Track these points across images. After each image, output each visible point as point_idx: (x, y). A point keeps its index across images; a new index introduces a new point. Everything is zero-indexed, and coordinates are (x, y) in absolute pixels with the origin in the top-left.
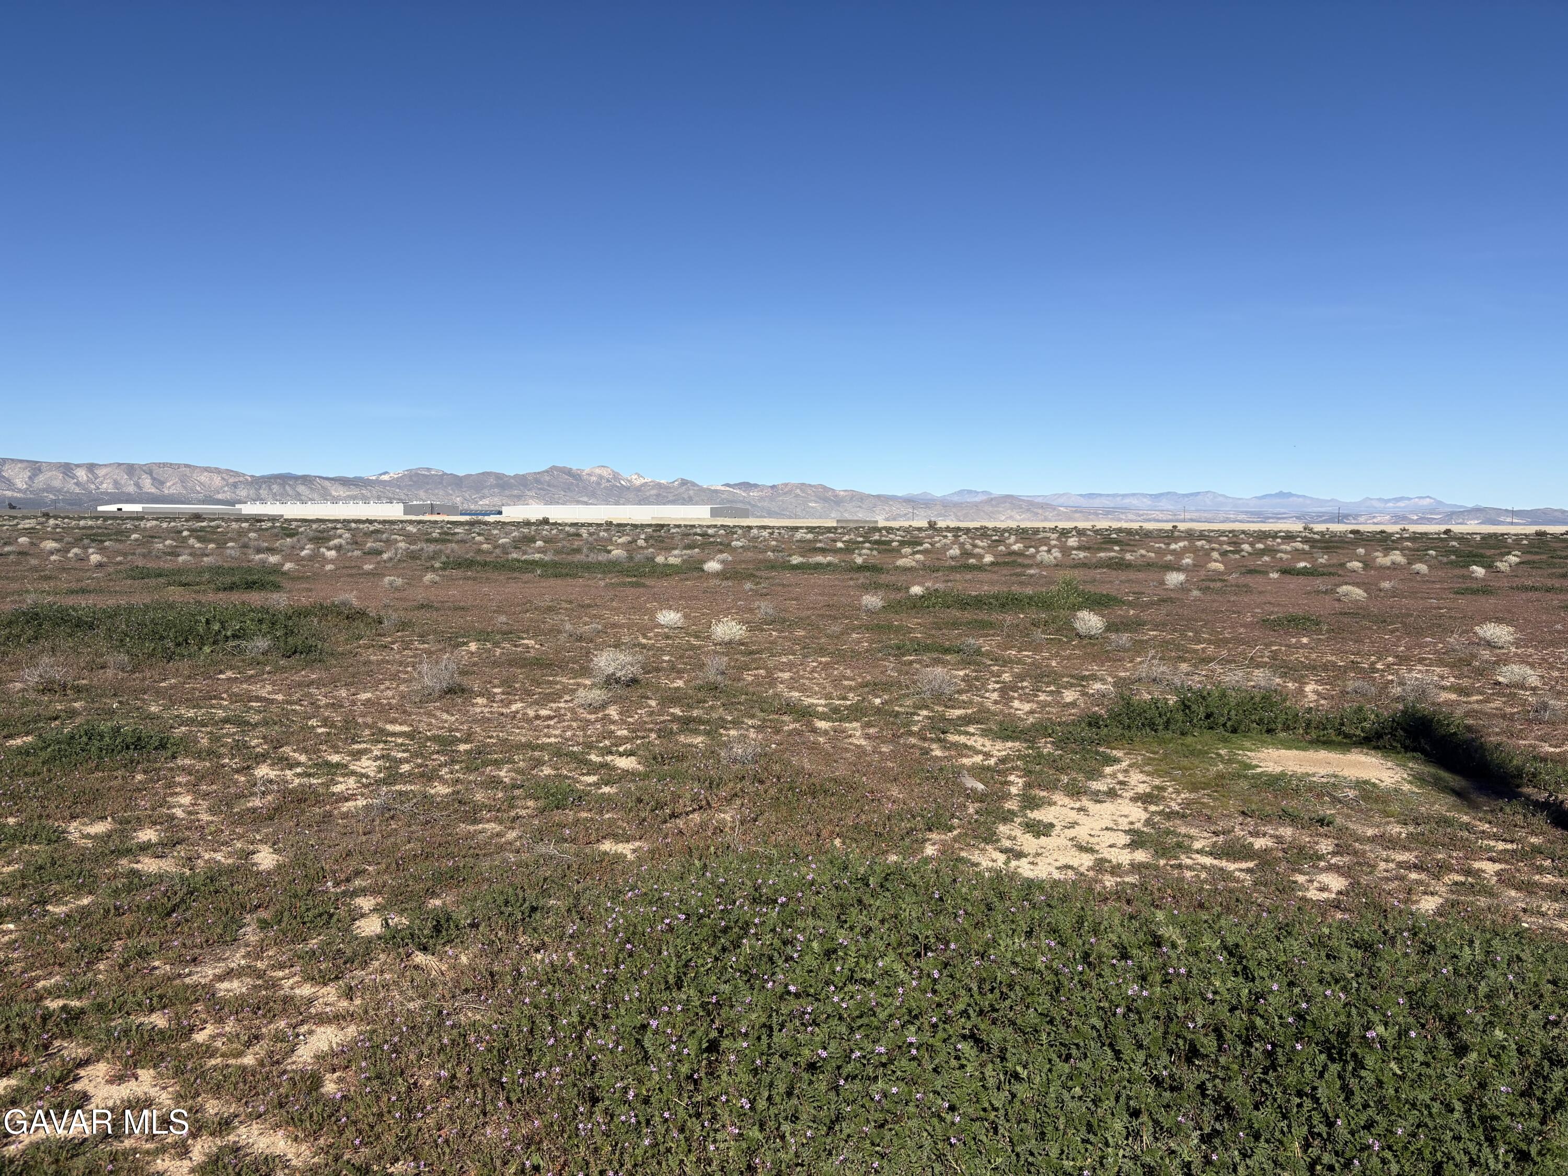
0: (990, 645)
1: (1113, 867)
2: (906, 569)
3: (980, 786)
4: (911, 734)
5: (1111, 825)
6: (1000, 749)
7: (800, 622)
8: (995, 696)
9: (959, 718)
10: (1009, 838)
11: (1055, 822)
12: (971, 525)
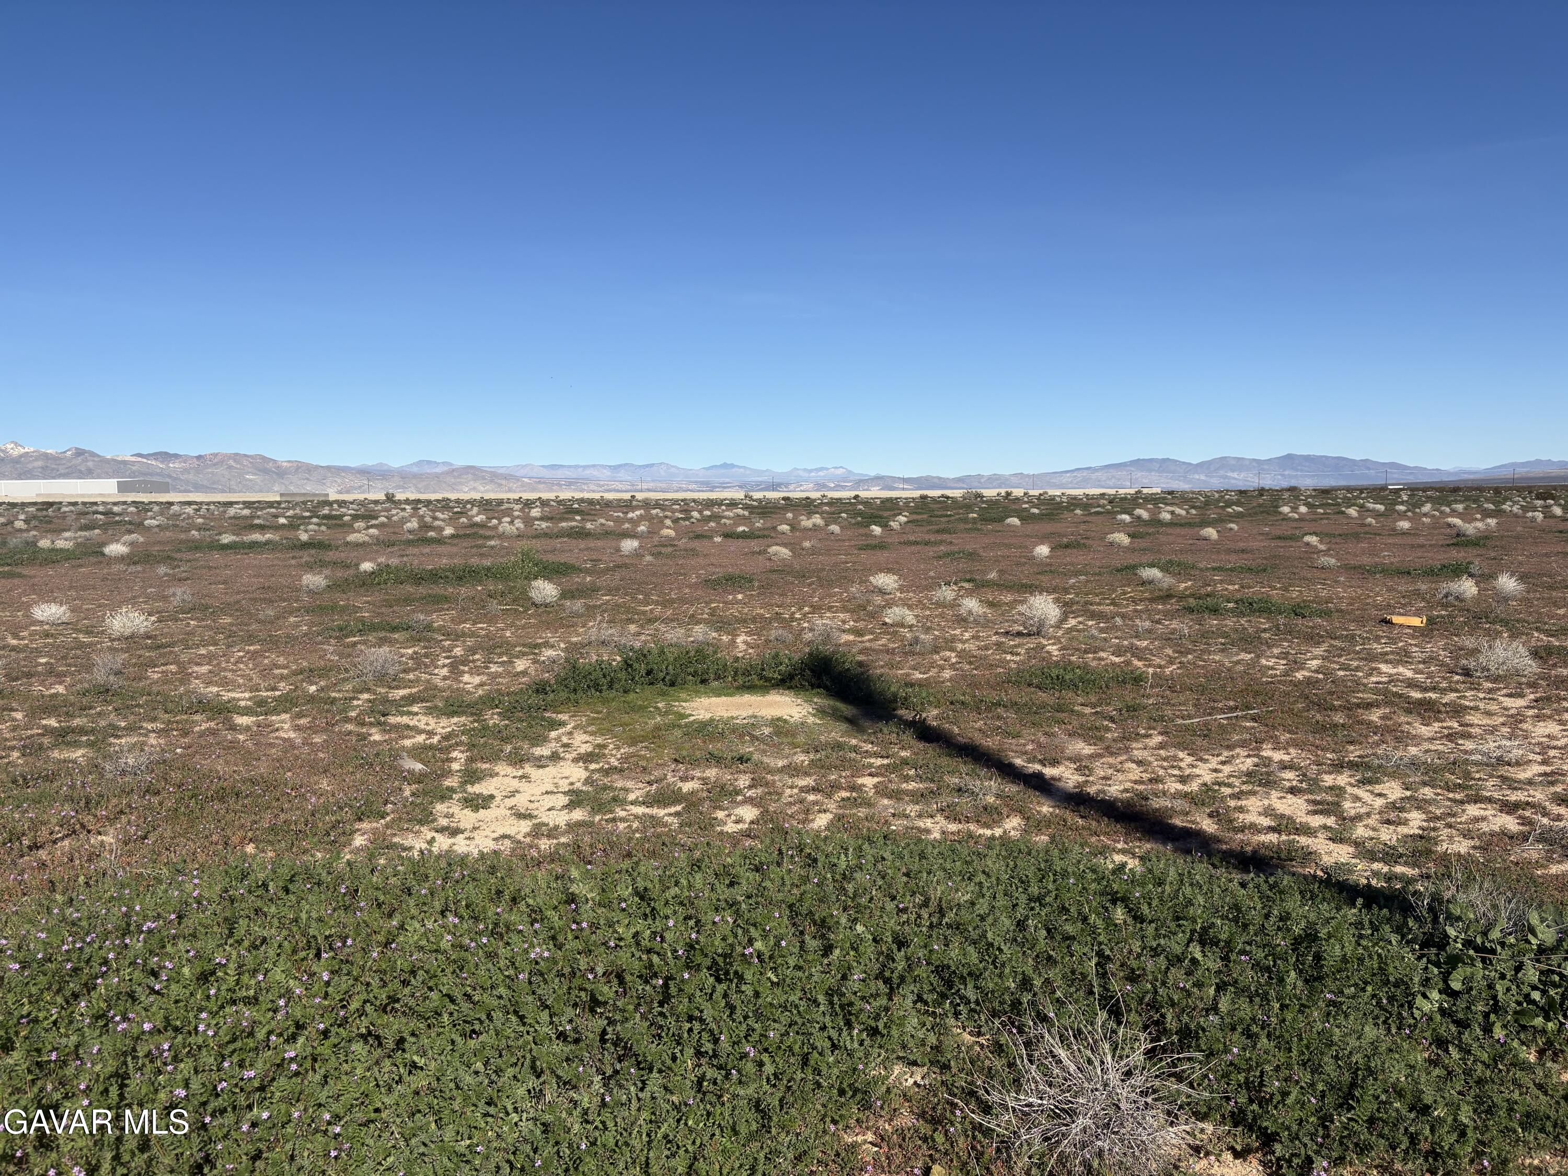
0: (443, 620)
1: (550, 830)
2: (358, 545)
3: (419, 766)
4: (348, 720)
5: (550, 788)
6: (444, 726)
8: (445, 672)
9: (403, 698)
10: (447, 816)
11: (495, 793)
12: (433, 497)
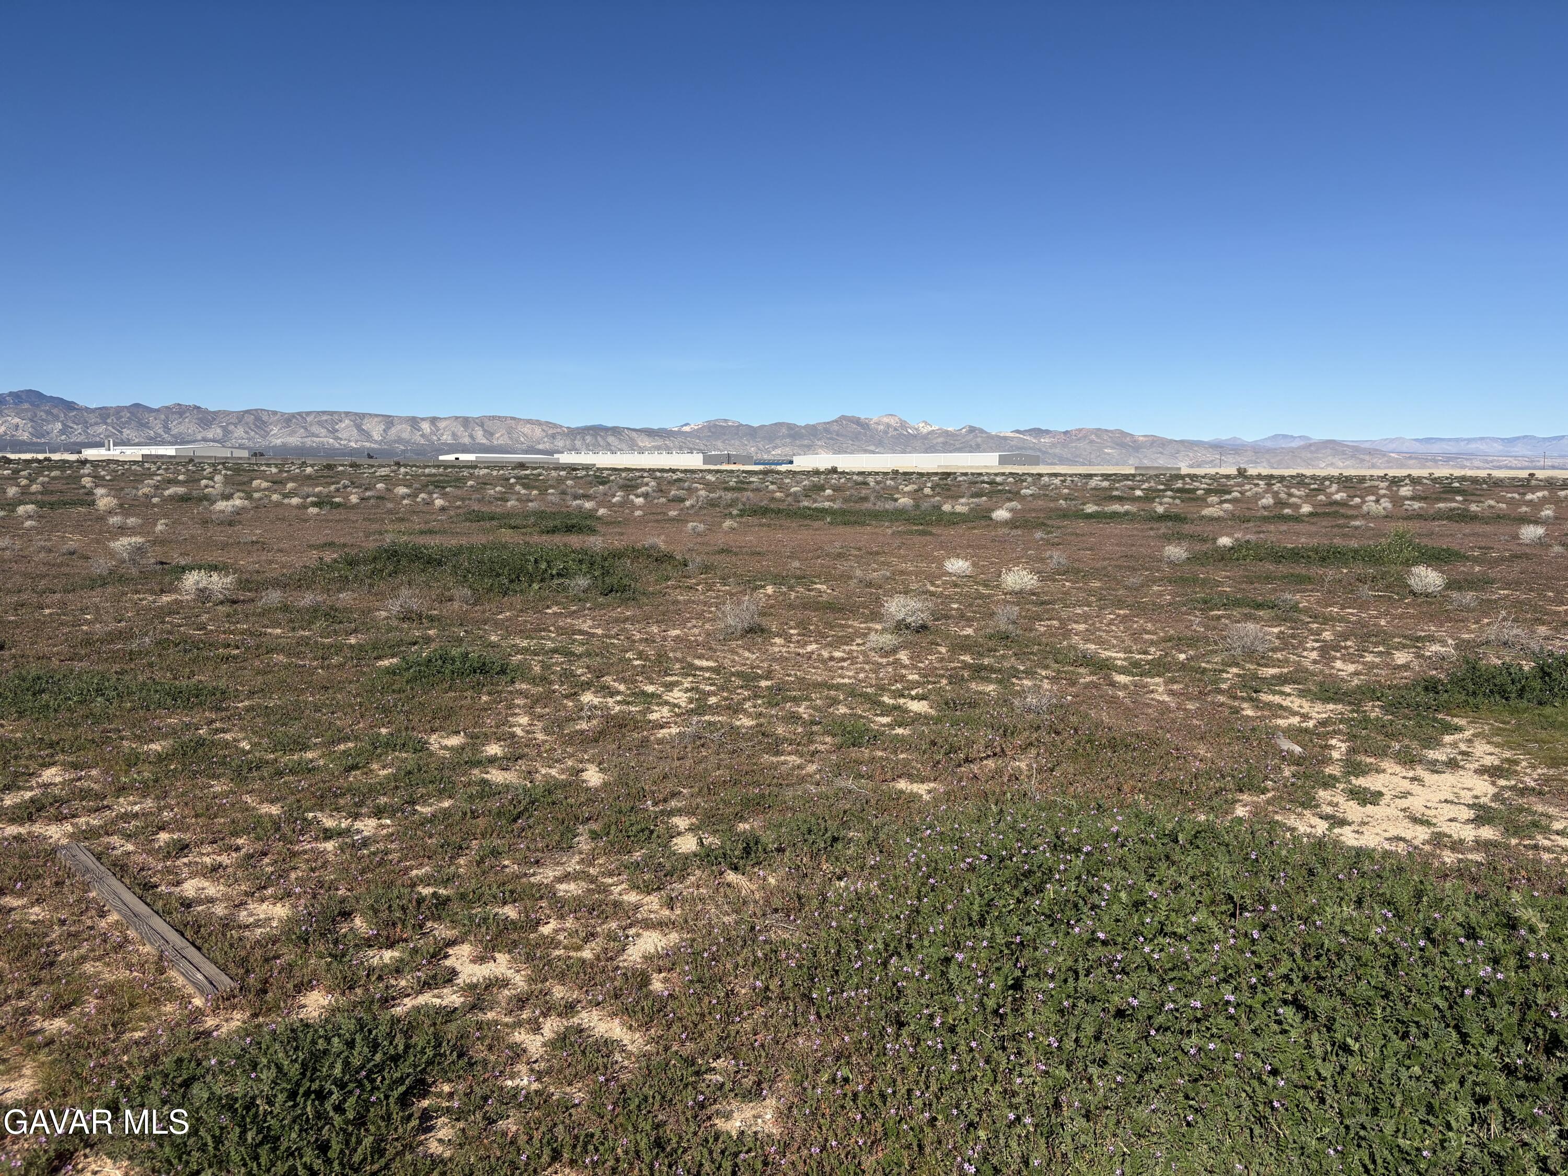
0: (1308, 601)
1: (1454, 843)
2: (1212, 519)
3: (1298, 749)
4: (1220, 691)
5: (1451, 797)
6: (1319, 711)
7: (1096, 573)
8: (1314, 655)
9: (1273, 677)
10: (1330, 804)
11: (1384, 790)
12: (1286, 472)
